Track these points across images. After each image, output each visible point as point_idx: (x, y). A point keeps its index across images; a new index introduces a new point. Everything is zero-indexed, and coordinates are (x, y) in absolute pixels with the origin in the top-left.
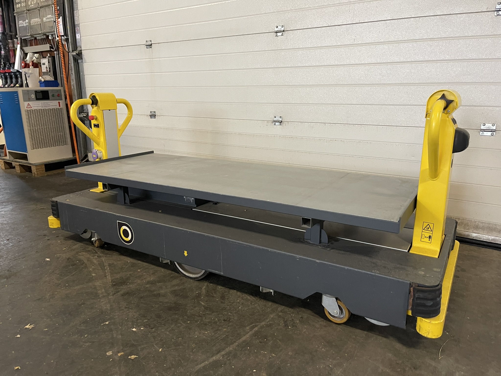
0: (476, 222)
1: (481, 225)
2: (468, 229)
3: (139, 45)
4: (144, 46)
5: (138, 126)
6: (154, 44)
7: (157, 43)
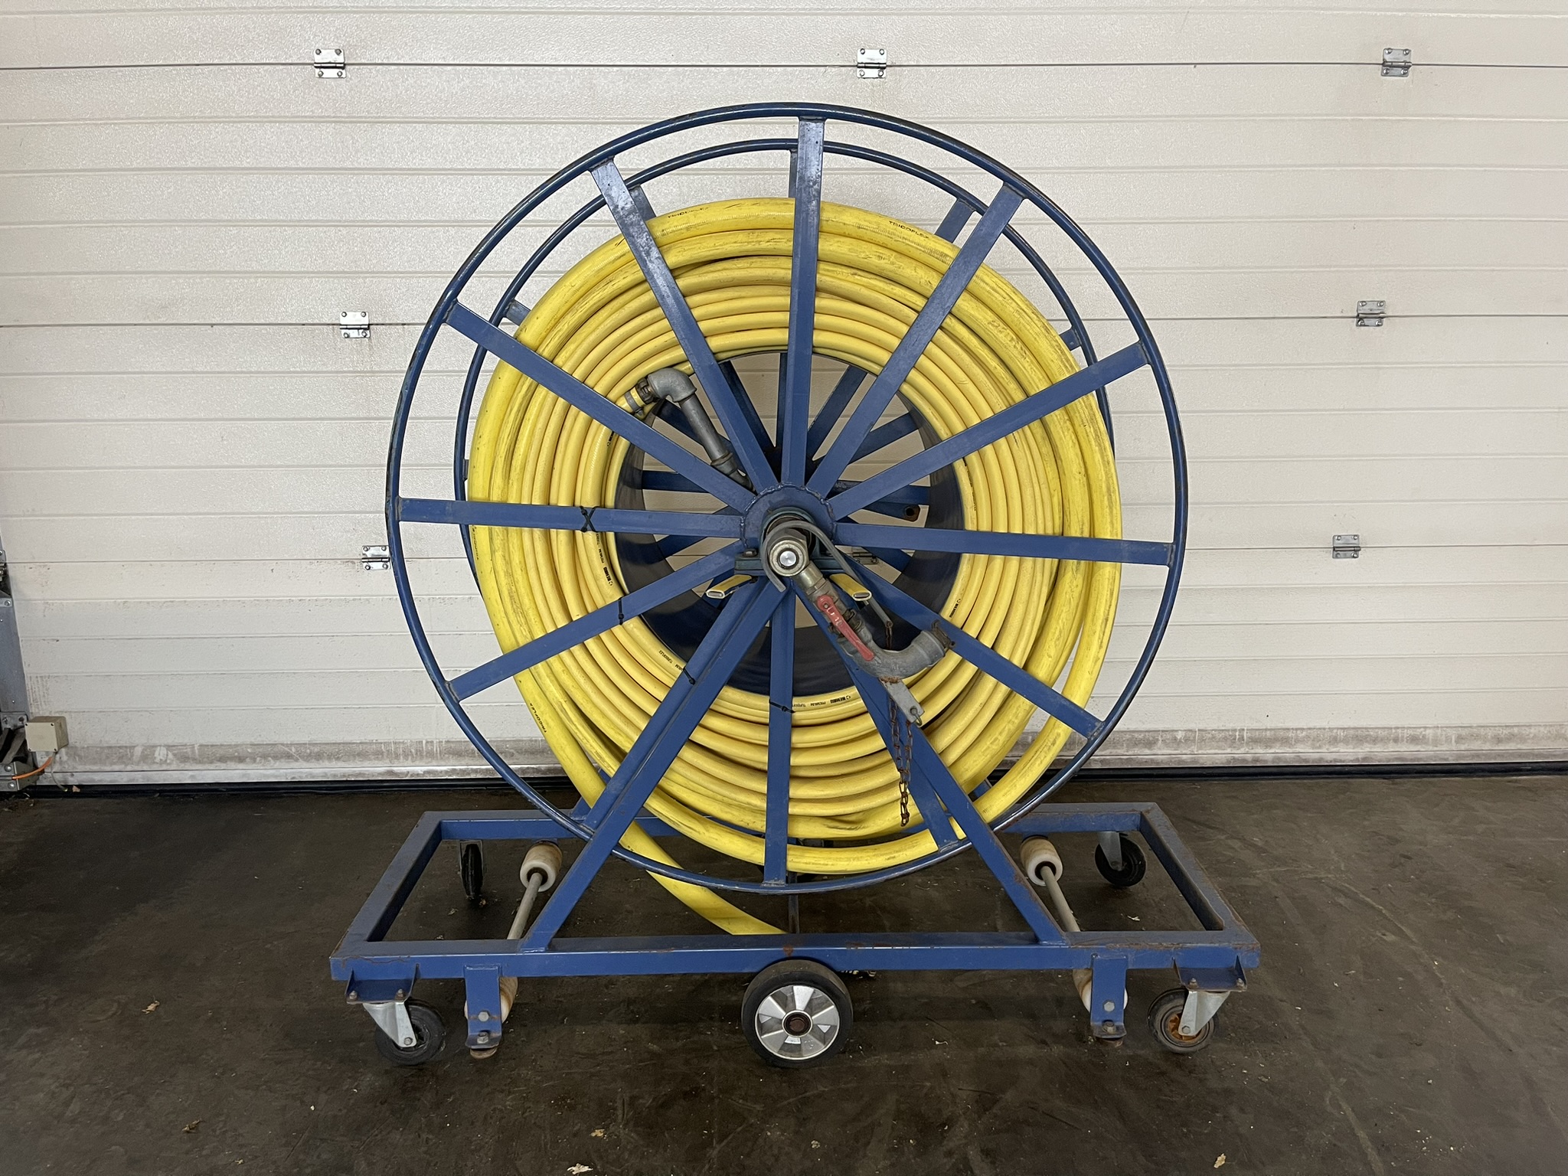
0: (1334, 729)
1: (1342, 734)
3: (304, 325)
4: (333, 330)
5: (300, 600)
6: (383, 324)
7: (397, 324)
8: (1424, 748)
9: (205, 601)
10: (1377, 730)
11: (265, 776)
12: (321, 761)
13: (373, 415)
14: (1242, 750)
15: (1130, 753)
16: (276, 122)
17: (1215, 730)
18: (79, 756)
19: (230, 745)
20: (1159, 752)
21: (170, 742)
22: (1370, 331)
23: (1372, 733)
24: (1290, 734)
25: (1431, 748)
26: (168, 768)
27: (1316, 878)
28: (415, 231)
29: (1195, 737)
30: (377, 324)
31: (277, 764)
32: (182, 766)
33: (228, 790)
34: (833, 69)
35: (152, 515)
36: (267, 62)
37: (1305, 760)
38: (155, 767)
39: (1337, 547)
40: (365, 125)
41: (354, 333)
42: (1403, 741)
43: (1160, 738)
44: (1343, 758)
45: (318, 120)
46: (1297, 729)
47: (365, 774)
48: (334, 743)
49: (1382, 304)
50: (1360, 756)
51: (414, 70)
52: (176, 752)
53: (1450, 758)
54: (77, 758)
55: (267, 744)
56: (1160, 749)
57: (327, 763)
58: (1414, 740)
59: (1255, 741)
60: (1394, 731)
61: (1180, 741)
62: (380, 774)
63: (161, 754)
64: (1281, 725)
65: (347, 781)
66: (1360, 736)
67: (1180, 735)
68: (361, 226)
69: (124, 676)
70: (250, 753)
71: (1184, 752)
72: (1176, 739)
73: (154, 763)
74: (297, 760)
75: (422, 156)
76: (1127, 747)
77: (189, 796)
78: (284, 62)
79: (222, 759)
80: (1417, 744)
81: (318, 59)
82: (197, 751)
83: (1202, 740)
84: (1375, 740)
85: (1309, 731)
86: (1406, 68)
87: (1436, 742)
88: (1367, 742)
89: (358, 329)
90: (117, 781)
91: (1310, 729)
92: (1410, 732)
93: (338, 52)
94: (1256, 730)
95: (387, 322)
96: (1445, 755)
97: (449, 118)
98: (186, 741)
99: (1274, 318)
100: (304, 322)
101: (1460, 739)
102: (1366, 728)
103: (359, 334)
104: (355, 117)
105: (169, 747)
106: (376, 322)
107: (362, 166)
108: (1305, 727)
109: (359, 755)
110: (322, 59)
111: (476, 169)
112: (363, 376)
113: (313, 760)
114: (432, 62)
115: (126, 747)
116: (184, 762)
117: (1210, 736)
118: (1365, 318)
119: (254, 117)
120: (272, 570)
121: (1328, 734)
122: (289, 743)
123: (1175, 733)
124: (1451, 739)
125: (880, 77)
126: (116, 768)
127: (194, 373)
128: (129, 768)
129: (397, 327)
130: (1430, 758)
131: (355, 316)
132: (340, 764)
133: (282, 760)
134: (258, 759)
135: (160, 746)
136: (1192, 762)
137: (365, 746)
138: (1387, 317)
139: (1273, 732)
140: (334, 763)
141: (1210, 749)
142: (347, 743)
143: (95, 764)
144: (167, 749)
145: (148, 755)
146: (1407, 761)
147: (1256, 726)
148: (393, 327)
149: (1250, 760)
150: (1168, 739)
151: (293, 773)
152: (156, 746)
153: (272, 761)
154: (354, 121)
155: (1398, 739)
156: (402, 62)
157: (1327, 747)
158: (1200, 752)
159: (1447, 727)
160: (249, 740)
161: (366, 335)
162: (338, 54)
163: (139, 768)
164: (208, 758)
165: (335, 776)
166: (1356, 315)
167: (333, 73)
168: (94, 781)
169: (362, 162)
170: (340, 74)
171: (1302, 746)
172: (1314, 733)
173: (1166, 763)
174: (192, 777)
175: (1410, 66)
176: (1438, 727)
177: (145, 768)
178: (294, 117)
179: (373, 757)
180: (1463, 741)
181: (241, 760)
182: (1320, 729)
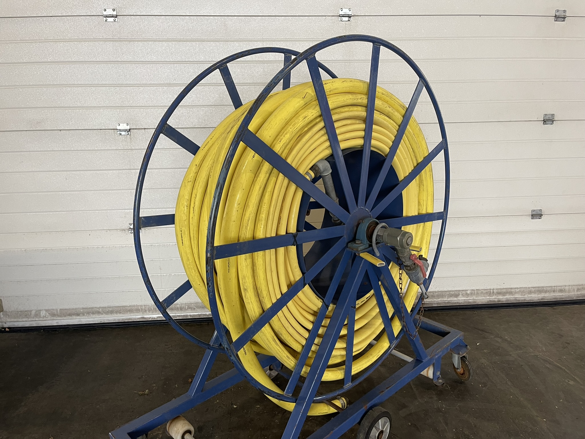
0: (530, 288)
1: (533, 290)
2: (524, 295)
3: (101, 129)
4: (114, 132)
5: (102, 247)
6: (136, 129)
7: (142, 129)
8: (564, 294)
9: (60, 249)
10: (547, 288)
11: (89, 321)
12: (113, 314)
13: (132, 168)
14: (493, 297)
15: (449, 300)
16: (86, 41)
17: (483, 290)
18: (8, 315)
19: (73, 309)
20: (460, 299)
21: (47, 308)
22: (548, 126)
23: (545, 289)
24: (513, 291)
25: (567, 294)
26: (47, 319)
27: (535, 355)
28: (149, 88)
29: (475, 292)
30: (133, 129)
31: (94, 316)
32: (52, 318)
33: (73, 327)
34: (329, 17)
35: (36, 212)
36: (83, 15)
37: (519, 300)
38: (41, 319)
39: (533, 215)
40: (126, 42)
41: (123, 133)
42: (557, 291)
43: (461, 294)
44: (533, 299)
45: (106, 40)
46: (515, 288)
47: (131, 319)
48: (118, 307)
49: (553, 115)
50: (540, 298)
51: (147, 18)
52: (50, 312)
53: (574, 298)
54: (7, 316)
55: (89, 308)
56: (460, 298)
57: (115, 315)
58: (561, 291)
59: (499, 293)
60: (553, 287)
61: (469, 294)
62: (138, 319)
63: (43, 314)
64: (509, 287)
65: (124, 322)
66: (540, 290)
67: (468, 292)
68: (125, 86)
69: (26, 281)
70: (82, 312)
71: (470, 298)
72: (467, 294)
73: (41, 317)
74: (102, 314)
75: (151, 55)
76: (448, 297)
77: (56, 331)
78: (90, 15)
79: (70, 315)
80: (562, 292)
81: (105, 13)
82: (59, 312)
83: (478, 294)
84: (546, 292)
85: (520, 289)
86: (564, 18)
87: (569, 291)
88: (543, 292)
89: (125, 131)
90: (25, 325)
91: (521, 288)
92: (560, 288)
93: (114, 10)
94: (499, 289)
95: (138, 128)
96: (572, 296)
97: (163, 39)
98: (54, 308)
99: (510, 121)
100: (101, 128)
101: (578, 290)
102: (542, 287)
103: (125, 133)
104: (121, 39)
105: (46, 310)
106: (133, 128)
107: (125, 60)
108: (519, 287)
109: (129, 311)
110: (107, 13)
111: (175, 61)
112: (127, 151)
113: (109, 314)
114: (156, 14)
115: (28, 311)
116: (54, 316)
117: (480, 292)
118: (547, 121)
119: (77, 39)
120: (90, 235)
121: (528, 290)
122: (99, 307)
123: (467, 291)
124: (575, 290)
125: (349, 21)
126: (24, 320)
127: (52, 151)
128: (30, 320)
129: (142, 130)
130: (566, 298)
131: (124, 125)
132: (121, 315)
133: (96, 314)
134: (85, 314)
135: (43, 310)
136: (473, 303)
137: (132, 307)
138: (555, 121)
139: (506, 290)
140: (119, 315)
141: (481, 297)
142: (124, 306)
143: (15, 318)
144: (46, 311)
145: (38, 314)
146: (558, 299)
147: (499, 287)
148: (140, 130)
149: (496, 301)
150: (464, 294)
151: (100, 320)
152: (41, 310)
153: (92, 315)
154: (120, 40)
155: (555, 291)
156: (142, 14)
157: (527, 295)
158: (477, 298)
159: (573, 285)
160: (81, 306)
161: (129, 133)
162: (114, 11)
163: (34, 320)
164: (64, 314)
165: (119, 320)
166: (543, 120)
167: (112, 19)
168: (15, 325)
169: (125, 58)
170: (115, 20)
171: (517, 295)
172: (522, 289)
173: (463, 304)
174: (57, 322)
175: (566, 17)
176: (570, 285)
177: (37, 319)
178: (94, 39)
179: (135, 312)
180: (579, 291)
181: (78, 315)
182: (525, 288)
